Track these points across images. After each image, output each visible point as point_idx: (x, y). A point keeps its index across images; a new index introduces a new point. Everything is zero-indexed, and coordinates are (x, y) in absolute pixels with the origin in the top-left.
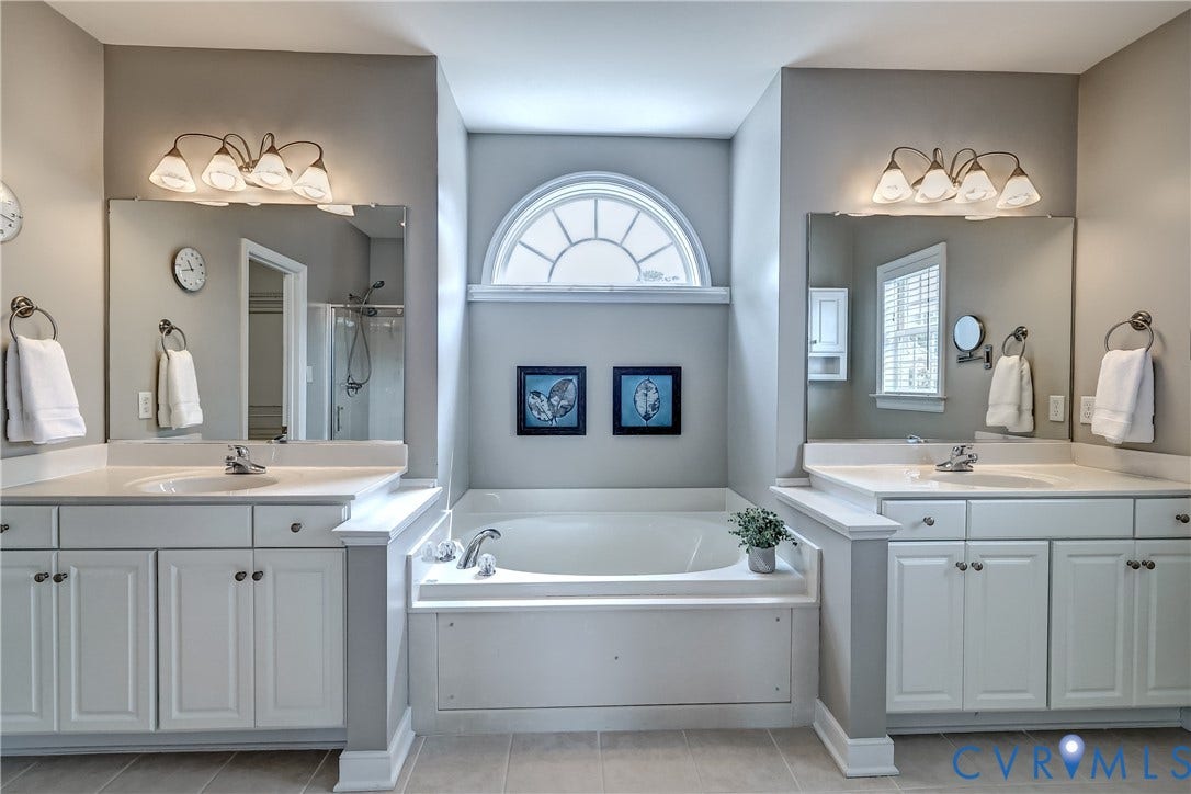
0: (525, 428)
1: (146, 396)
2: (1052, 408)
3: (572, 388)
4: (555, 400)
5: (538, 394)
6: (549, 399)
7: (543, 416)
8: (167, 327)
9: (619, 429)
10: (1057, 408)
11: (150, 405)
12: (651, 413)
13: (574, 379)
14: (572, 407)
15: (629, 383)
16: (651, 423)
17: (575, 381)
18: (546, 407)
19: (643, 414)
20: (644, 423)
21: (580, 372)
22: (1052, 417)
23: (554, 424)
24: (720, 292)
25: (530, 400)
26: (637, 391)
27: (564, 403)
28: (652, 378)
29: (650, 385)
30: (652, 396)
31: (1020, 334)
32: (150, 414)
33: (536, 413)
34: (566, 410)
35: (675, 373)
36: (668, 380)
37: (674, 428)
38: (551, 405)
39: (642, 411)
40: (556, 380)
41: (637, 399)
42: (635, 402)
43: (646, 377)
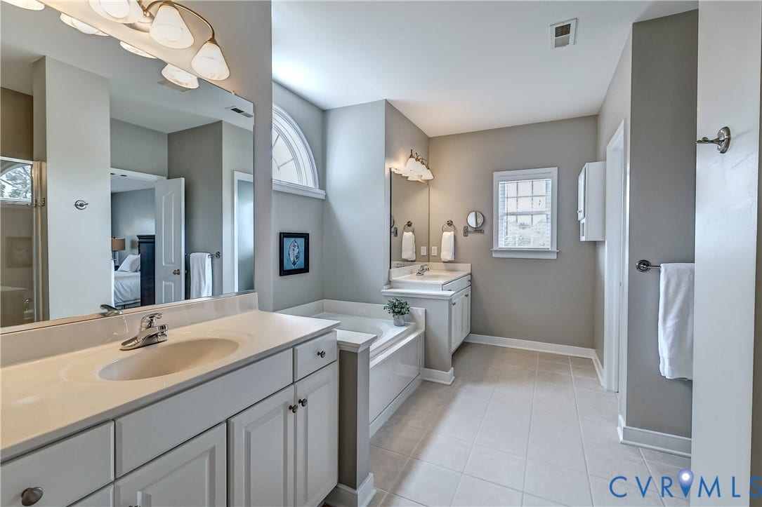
2: (422, 251)
9: (282, 271)
10: (424, 251)
12: (296, 261)
15: (287, 242)
16: (296, 267)
19: (293, 261)
20: (293, 267)
22: (422, 254)
24: (320, 194)
26: (290, 247)
28: (296, 239)
29: (295, 243)
30: (296, 250)
31: (409, 224)
35: (306, 236)
36: (301, 241)
37: (305, 269)
41: (290, 252)
42: (289, 254)
43: (294, 239)
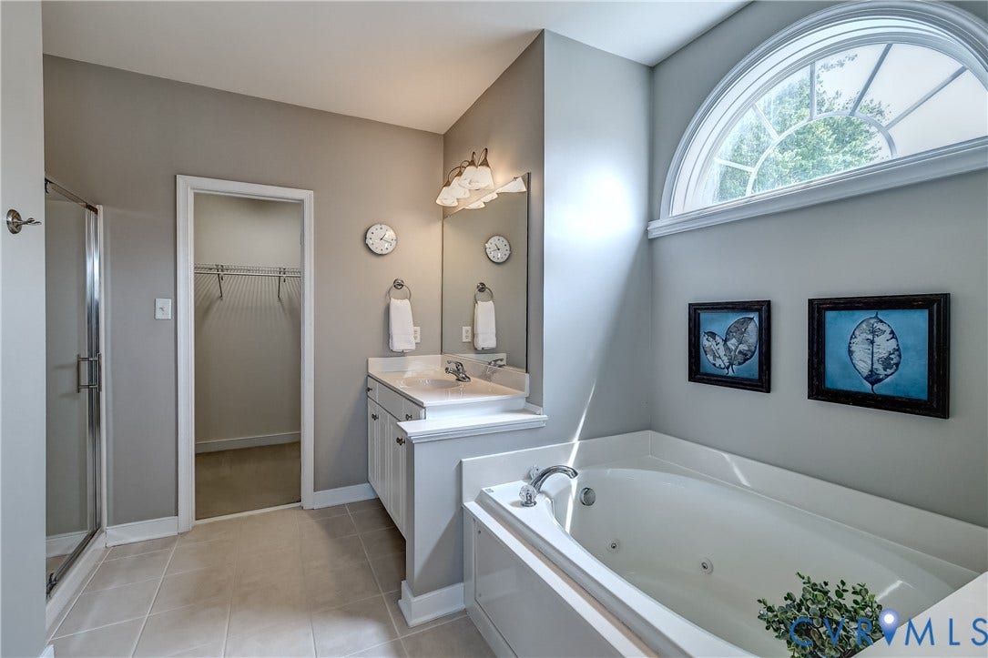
0: (697, 372)
1: (466, 329)
3: (753, 328)
4: (732, 343)
5: (713, 335)
6: (725, 341)
7: (718, 362)
8: (482, 288)
9: (819, 389)
11: (470, 335)
12: (881, 372)
13: (755, 316)
14: (754, 353)
15: (840, 323)
16: (879, 389)
17: (756, 320)
18: (722, 352)
19: (866, 372)
20: (867, 387)
21: (764, 309)
23: (731, 373)
25: (706, 342)
26: (853, 336)
27: (743, 347)
28: (882, 314)
29: (879, 326)
30: (884, 346)
32: (469, 340)
33: (711, 358)
34: (746, 357)
35: (936, 304)
37: (936, 405)
38: (727, 349)
39: (864, 367)
40: (733, 318)
41: (854, 348)
42: (850, 352)
43: (872, 314)
